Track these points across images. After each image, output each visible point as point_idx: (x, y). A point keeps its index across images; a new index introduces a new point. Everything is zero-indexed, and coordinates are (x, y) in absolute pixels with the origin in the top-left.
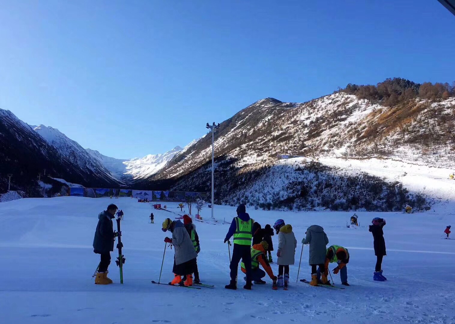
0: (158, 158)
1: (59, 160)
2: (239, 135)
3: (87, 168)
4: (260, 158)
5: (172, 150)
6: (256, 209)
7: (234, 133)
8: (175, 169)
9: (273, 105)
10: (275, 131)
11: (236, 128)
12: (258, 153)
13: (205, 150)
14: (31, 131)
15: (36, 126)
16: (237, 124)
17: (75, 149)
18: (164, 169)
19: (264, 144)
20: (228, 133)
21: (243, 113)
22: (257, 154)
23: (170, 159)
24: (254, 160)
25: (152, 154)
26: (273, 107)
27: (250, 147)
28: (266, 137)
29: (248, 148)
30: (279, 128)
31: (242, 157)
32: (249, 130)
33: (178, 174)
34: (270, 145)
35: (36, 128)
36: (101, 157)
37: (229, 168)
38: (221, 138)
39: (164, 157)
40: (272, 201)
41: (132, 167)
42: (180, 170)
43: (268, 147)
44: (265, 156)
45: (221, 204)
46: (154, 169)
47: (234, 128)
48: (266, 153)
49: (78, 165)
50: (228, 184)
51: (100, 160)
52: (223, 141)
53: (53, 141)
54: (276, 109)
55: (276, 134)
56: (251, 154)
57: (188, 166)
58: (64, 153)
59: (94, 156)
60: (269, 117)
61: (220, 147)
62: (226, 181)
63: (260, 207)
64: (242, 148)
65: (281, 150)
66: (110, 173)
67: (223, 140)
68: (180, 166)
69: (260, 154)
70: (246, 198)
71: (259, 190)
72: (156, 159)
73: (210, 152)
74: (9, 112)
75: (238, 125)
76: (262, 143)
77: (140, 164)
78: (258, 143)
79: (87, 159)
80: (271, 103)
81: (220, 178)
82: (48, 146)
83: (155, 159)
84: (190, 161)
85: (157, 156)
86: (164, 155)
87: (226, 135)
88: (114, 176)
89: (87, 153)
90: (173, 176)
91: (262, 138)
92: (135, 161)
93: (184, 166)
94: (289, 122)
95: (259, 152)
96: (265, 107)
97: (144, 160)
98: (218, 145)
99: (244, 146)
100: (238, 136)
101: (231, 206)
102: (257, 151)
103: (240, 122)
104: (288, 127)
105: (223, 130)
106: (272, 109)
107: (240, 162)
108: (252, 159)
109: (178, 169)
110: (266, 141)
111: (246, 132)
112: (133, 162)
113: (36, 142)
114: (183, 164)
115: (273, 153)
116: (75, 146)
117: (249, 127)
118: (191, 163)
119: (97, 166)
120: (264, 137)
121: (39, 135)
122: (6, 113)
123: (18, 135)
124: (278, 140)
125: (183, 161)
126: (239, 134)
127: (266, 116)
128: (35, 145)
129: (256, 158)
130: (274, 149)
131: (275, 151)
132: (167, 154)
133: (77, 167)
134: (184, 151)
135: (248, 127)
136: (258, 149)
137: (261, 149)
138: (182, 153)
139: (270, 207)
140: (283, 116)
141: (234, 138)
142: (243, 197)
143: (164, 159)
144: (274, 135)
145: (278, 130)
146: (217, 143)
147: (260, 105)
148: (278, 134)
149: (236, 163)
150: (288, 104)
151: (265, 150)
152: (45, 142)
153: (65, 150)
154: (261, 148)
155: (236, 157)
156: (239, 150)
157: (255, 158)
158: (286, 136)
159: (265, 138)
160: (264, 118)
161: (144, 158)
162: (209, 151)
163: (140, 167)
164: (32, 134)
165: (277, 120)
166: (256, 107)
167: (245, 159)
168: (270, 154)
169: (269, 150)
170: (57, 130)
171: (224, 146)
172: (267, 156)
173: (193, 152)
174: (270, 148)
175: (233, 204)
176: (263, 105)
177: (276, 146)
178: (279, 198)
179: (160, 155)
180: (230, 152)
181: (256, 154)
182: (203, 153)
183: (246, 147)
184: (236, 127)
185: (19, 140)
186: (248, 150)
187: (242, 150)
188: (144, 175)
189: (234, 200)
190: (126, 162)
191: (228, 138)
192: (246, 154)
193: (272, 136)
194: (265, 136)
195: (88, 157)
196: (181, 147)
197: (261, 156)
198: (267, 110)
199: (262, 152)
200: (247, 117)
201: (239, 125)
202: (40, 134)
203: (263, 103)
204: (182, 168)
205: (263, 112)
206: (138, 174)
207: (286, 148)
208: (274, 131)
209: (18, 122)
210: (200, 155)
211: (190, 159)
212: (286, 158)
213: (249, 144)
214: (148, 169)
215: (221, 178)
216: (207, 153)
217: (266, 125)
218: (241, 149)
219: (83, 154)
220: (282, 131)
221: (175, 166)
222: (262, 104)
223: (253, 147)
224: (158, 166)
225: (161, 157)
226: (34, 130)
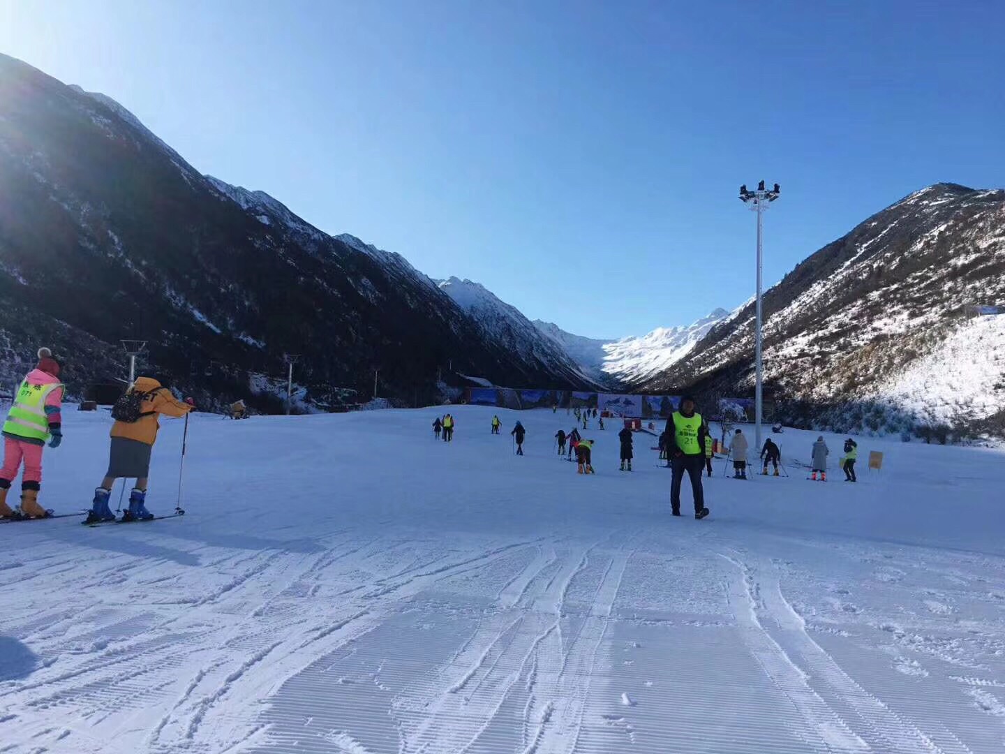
0: (677, 335)
1: (482, 343)
2: (864, 275)
3: (534, 357)
4: (918, 321)
5: (707, 317)
6: (906, 439)
7: (851, 271)
8: (712, 356)
9: (953, 199)
10: (959, 255)
11: (857, 259)
12: (911, 309)
13: (779, 312)
14: (432, 287)
15: (442, 281)
16: (859, 250)
17: (512, 321)
18: (688, 357)
19: (927, 287)
20: (836, 272)
21: (873, 224)
22: (908, 312)
23: (702, 337)
24: (902, 326)
25: (664, 327)
26: (952, 203)
27: (892, 296)
28: (935, 271)
29: (885, 300)
30: (969, 247)
31: (870, 321)
32: (889, 261)
33: (716, 366)
34: (946, 288)
35: (443, 283)
36: (562, 337)
37: (836, 347)
38: (819, 283)
39: (691, 333)
40: (951, 422)
41: (622, 355)
42: (722, 358)
43: (940, 294)
44: (932, 314)
45: (810, 428)
46: (668, 359)
47: (852, 259)
48: (934, 309)
49: (517, 352)
50: (832, 381)
51: (560, 341)
52: (824, 289)
53: (472, 307)
54: (959, 208)
55: (961, 261)
56: (894, 313)
57: (741, 348)
58: (492, 329)
59: (550, 335)
60: (942, 228)
61: (816, 304)
62: (827, 375)
63: (918, 436)
64: (870, 301)
65: (976, 299)
66: (580, 368)
67: (824, 287)
68: (722, 349)
69: (917, 311)
70: (875, 414)
71: (913, 394)
72: (673, 338)
73: (791, 315)
74: (396, 256)
75: (861, 252)
76: (922, 285)
77: (640, 349)
78: (912, 285)
79: (535, 341)
80: (946, 194)
81: (812, 370)
82: (464, 316)
83: (671, 336)
84: (745, 338)
85: (675, 330)
86: (690, 327)
87: (831, 277)
88: (585, 373)
89: (534, 328)
90: (708, 370)
91: (922, 275)
92: (628, 343)
93: (731, 348)
94: (998, 231)
95: (914, 307)
96: (931, 205)
97: (648, 340)
98: (811, 299)
99: (875, 295)
100: (860, 277)
101: (837, 432)
102: (909, 304)
103: (865, 245)
104: (995, 244)
105: (824, 265)
106: (949, 209)
107: (863, 333)
108: (897, 324)
109: (718, 355)
110: (933, 279)
111: (883, 265)
112: (623, 344)
113: (442, 309)
114: (728, 346)
115: (953, 308)
116: (512, 316)
117: (888, 254)
118: (749, 343)
119: (554, 354)
120: (927, 272)
121: (447, 296)
122: (392, 259)
123: (409, 298)
124: (967, 275)
125: (729, 337)
126: (865, 272)
127: (934, 225)
128: (440, 315)
129: (907, 321)
130: (957, 297)
131: (959, 301)
132: (697, 325)
133: (516, 356)
134: (733, 317)
135: (886, 255)
136: (912, 300)
137: (921, 300)
138: (728, 321)
139: (944, 437)
140: (981, 219)
141: (849, 280)
142: (869, 412)
143: (689, 337)
144: (956, 265)
145: (968, 253)
146: (808, 296)
147: (916, 203)
148: (966, 262)
149: (853, 334)
150: (993, 193)
151: (930, 301)
152: (458, 309)
153: (494, 323)
154: (919, 298)
155: (855, 322)
156: (862, 304)
157: (905, 321)
158: (990, 264)
159: (931, 274)
160: (928, 231)
161: (646, 336)
162: (789, 314)
163: (639, 355)
164: (435, 294)
165: (962, 230)
166: (907, 207)
167: (876, 324)
168: (945, 309)
169: (942, 302)
170: (481, 286)
171: (825, 302)
172: (937, 316)
173: (752, 319)
174: (946, 295)
175: (841, 427)
176: (925, 202)
177: (961, 291)
178: (970, 414)
179: (680, 329)
180: (840, 311)
181: (905, 314)
182: (776, 318)
183: (881, 296)
184: (855, 258)
185: (412, 307)
186: (887, 303)
187: (869, 304)
188: (647, 370)
189: (846, 419)
190: (611, 345)
191: (837, 283)
192: (881, 312)
193: (949, 267)
194: (930, 269)
195: (536, 336)
196: (726, 309)
197: (921, 315)
198: (937, 212)
199: (924, 306)
200: (885, 232)
201: (863, 251)
202: (449, 294)
203: (926, 196)
204: (727, 354)
205: (926, 216)
206: (634, 370)
207: (989, 293)
208: (957, 254)
209: (412, 274)
210: (769, 323)
211: (745, 333)
212: (989, 314)
213: (888, 289)
214: (655, 359)
215: (814, 369)
216: (785, 318)
217: (934, 244)
218: (866, 303)
219: (528, 331)
220: (978, 255)
221: (712, 348)
222: (921, 199)
223: (898, 296)
224: (677, 351)
225: (684, 333)
226: (439, 287)
